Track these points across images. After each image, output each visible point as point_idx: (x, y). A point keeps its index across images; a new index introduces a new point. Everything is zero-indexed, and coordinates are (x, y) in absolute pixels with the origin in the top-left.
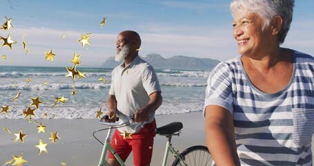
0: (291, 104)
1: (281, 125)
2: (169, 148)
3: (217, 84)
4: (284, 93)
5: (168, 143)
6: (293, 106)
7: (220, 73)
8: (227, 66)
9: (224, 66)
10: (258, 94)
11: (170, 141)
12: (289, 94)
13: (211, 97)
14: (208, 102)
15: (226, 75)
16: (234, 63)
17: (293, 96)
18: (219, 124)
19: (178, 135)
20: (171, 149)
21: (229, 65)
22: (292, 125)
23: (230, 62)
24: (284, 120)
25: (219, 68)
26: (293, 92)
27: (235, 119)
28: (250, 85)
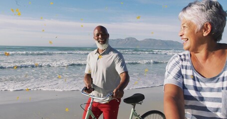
0: (221, 87)
1: (213, 101)
2: (133, 113)
3: (171, 69)
4: (217, 78)
5: (133, 109)
6: (223, 88)
7: (174, 62)
8: (179, 57)
9: (177, 57)
10: (198, 77)
11: (134, 108)
12: (221, 79)
13: (168, 78)
14: (166, 82)
15: (178, 63)
16: (184, 55)
17: (223, 80)
18: (173, 98)
19: (141, 104)
20: (135, 114)
21: (180, 56)
22: (221, 102)
23: (181, 54)
24: (215, 98)
25: (174, 58)
26: (223, 78)
27: (185, 94)
28: (193, 70)
